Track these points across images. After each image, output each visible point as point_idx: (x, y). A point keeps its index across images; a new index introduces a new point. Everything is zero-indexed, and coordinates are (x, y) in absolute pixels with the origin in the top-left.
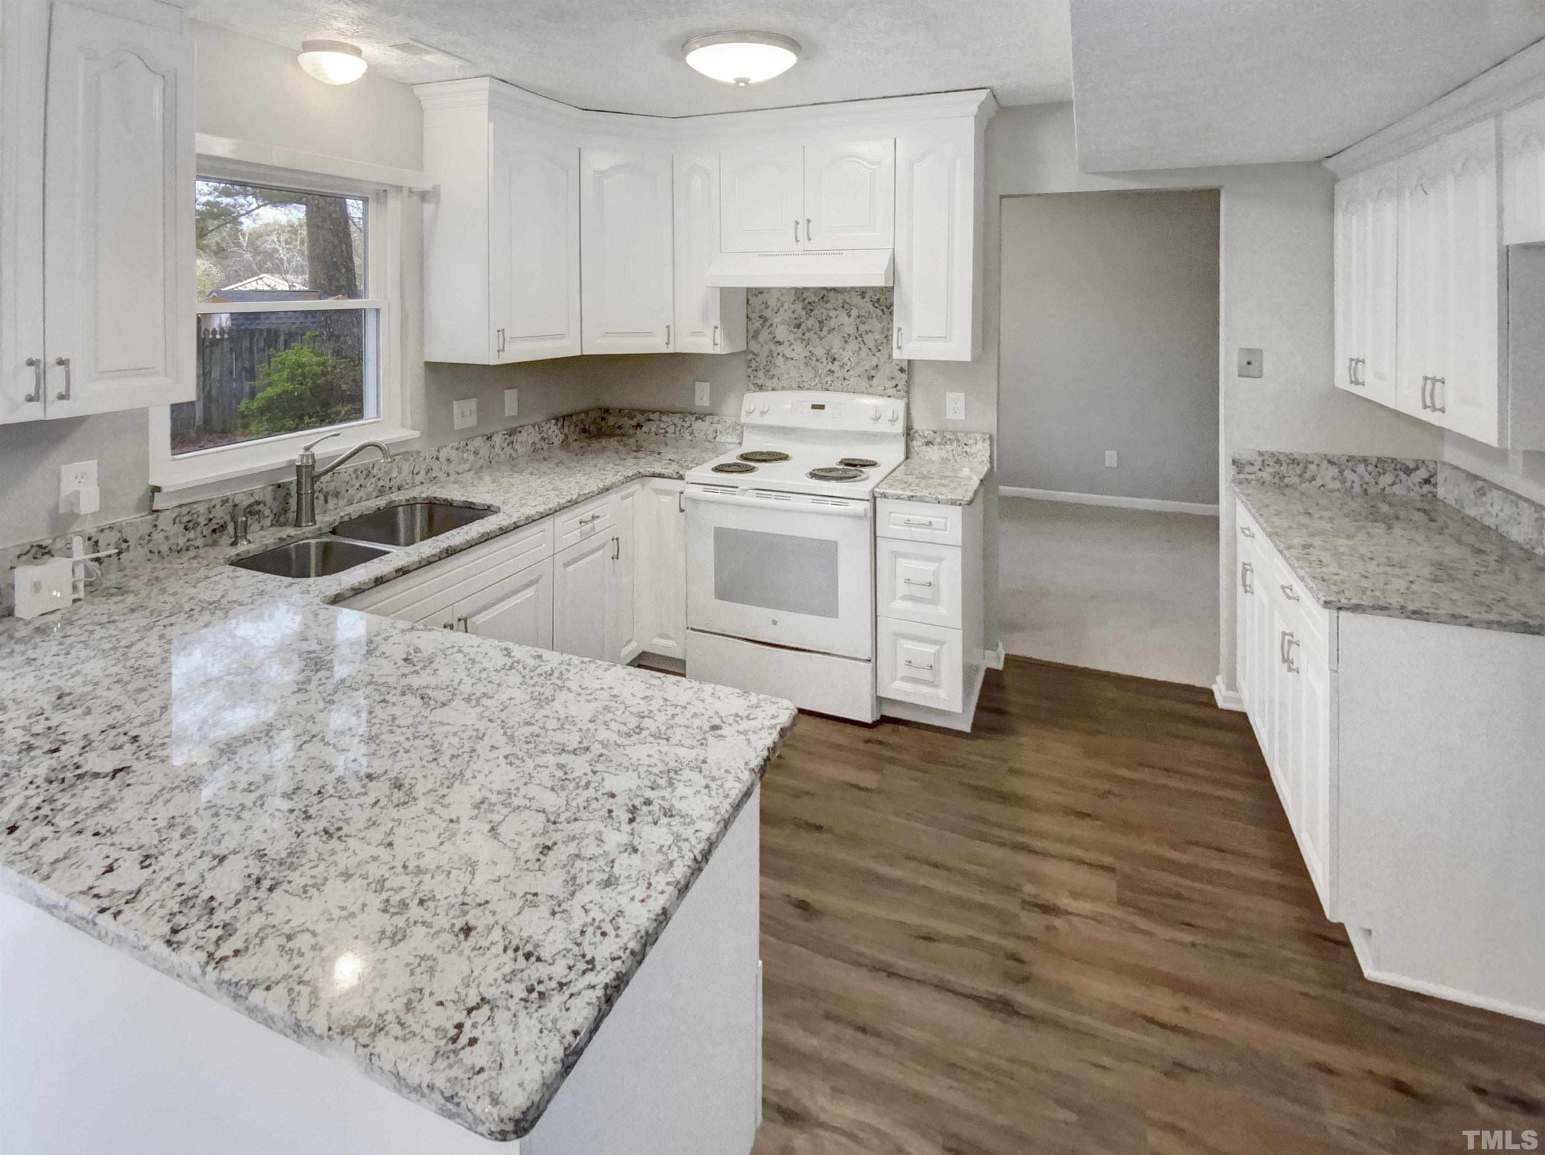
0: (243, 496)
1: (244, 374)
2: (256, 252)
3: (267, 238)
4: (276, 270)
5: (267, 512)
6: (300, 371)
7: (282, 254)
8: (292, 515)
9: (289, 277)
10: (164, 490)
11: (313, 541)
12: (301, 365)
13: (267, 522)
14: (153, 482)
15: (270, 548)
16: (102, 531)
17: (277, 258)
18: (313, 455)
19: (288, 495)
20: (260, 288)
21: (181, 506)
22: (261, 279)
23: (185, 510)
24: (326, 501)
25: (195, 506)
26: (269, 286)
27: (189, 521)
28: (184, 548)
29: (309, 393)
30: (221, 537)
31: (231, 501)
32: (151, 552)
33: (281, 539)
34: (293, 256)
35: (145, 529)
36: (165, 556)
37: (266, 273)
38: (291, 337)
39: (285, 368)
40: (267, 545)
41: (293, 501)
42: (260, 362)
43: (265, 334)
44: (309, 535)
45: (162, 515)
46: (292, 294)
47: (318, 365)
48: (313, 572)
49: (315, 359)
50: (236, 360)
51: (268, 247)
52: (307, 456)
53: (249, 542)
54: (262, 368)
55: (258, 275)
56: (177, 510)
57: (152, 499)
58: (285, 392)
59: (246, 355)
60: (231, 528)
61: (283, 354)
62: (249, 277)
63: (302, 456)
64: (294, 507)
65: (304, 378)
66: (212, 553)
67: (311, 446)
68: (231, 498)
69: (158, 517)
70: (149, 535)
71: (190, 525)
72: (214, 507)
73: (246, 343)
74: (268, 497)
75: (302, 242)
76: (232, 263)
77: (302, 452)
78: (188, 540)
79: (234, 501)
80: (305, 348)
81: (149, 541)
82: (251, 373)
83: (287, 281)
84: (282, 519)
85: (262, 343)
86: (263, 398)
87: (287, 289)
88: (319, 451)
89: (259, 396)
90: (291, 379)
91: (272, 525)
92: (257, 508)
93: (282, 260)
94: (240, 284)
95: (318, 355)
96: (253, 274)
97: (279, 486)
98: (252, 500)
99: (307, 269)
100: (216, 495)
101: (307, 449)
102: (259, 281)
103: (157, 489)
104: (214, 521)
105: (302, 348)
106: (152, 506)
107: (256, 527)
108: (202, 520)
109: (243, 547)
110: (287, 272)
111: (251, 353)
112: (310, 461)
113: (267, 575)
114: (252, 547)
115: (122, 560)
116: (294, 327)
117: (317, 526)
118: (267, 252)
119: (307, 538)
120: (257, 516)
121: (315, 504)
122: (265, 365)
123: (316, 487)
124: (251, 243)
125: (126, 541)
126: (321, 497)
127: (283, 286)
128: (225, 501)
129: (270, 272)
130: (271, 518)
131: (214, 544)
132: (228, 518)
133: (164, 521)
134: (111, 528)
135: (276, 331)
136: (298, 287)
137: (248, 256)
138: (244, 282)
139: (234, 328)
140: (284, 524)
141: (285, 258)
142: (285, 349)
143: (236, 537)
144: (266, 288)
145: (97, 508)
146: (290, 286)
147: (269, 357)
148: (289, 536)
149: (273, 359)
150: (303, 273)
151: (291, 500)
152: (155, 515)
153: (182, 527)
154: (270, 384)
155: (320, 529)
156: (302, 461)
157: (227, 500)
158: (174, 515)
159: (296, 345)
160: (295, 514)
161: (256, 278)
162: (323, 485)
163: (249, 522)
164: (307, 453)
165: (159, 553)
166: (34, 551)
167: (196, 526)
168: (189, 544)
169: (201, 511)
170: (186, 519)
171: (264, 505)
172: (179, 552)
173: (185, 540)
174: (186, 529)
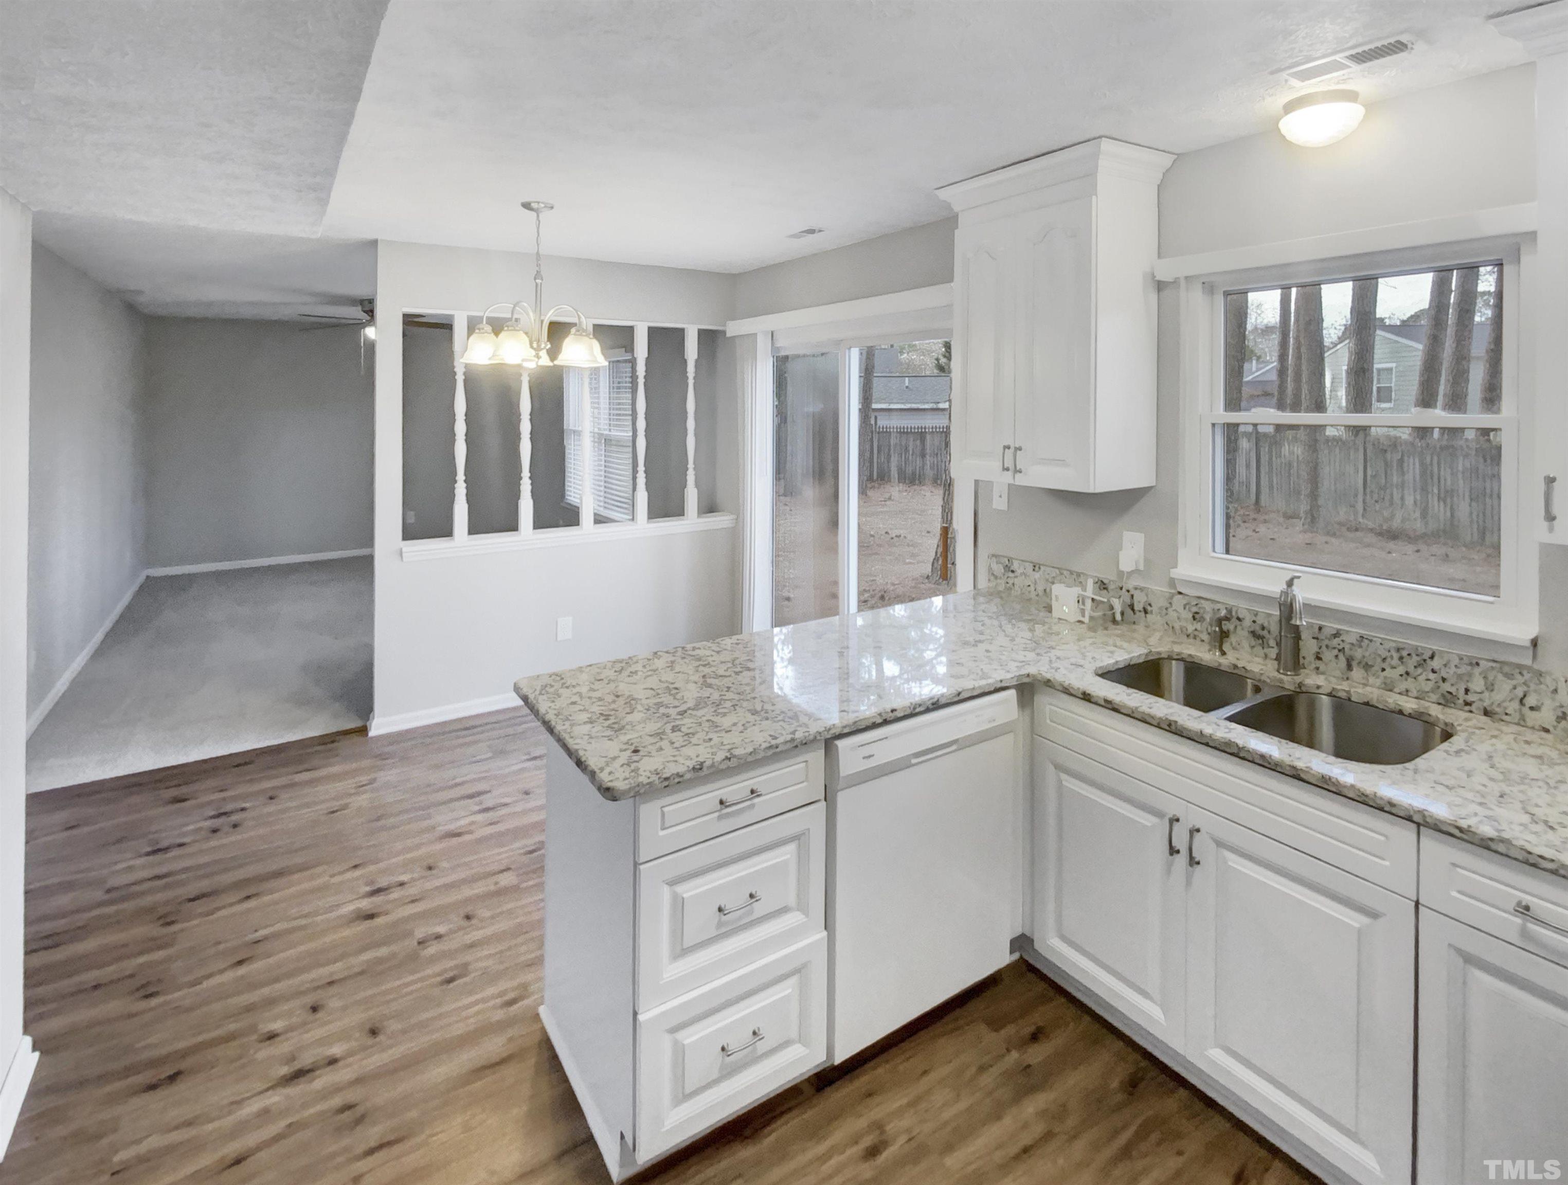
0: (1246, 614)
13: (1271, 655)
16: (1136, 589)
21: (1191, 595)
23: (1194, 601)
25: (1203, 601)
27: (1197, 613)
28: (1193, 635)
32: (1167, 624)
45: (1178, 597)
56: (1189, 599)
68: (1235, 609)
69: (1173, 598)
70: (1166, 611)
71: (1198, 617)
72: (1219, 609)
78: (1196, 630)
79: (1237, 613)
81: (1167, 614)
100: (1223, 601)
106: (1176, 587)
108: (1208, 617)
115: (1148, 620)
120: (1260, 641)
125: (1151, 606)
133: (1179, 602)
152: (1174, 595)
153: (1191, 615)
157: (1232, 609)
158: (1186, 602)
165: (1173, 628)
166: (1099, 582)
167: (1202, 619)
168: (1196, 633)
169: (1208, 609)
170: (1194, 609)
171: (1269, 632)
172: (1188, 636)
173: (1194, 628)
174: (1194, 618)
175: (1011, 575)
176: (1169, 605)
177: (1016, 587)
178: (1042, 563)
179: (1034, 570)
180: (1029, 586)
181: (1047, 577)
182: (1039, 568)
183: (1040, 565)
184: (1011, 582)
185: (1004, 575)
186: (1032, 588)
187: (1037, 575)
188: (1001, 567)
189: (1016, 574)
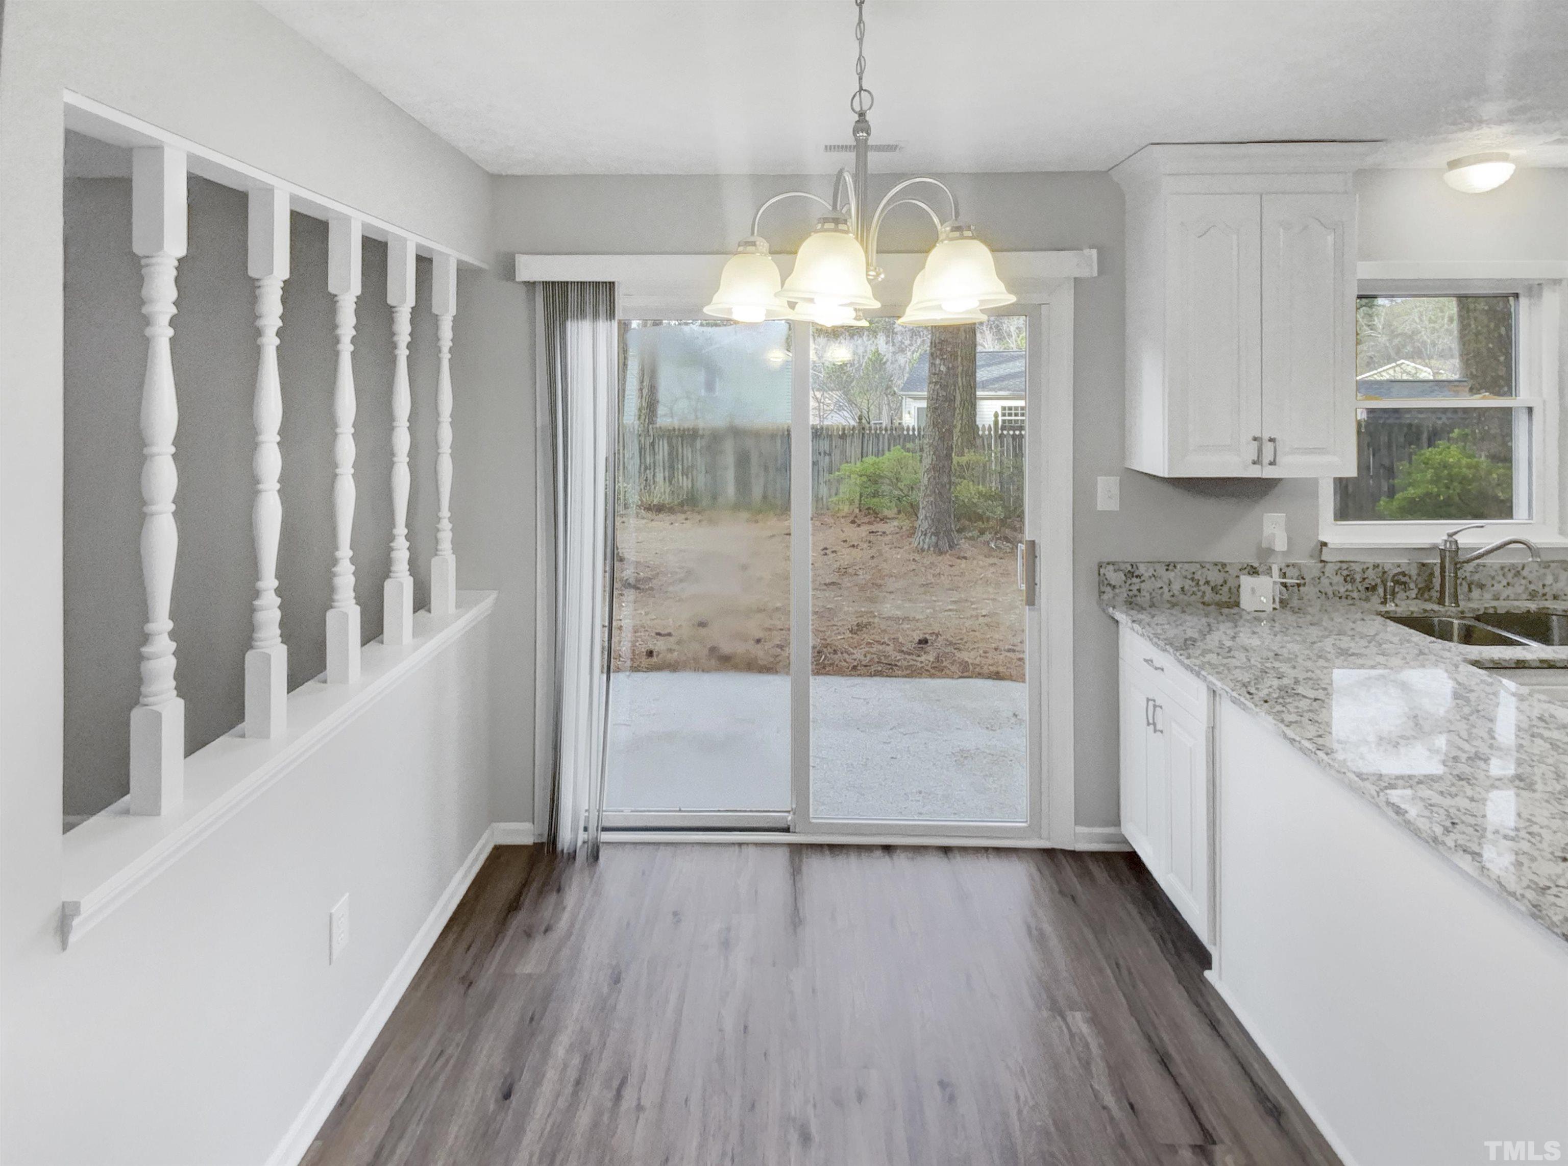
0: (1390, 566)
1: (1382, 471)
2: (1393, 334)
3: (1406, 318)
4: (1417, 355)
5: (1412, 586)
6: (1446, 472)
7: (1425, 336)
8: (1435, 595)
9: (1433, 362)
10: (1329, 546)
11: (1456, 622)
12: (1445, 466)
13: (1413, 594)
14: (1323, 538)
15: (1415, 615)
16: (1288, 566)
17: (1418, 340)
18: (1456, 542)
19: (1432, 574)
20: (1399, 377)
21: (1341, 562)
22: (1397, 365)
23: (1345, 566)
24: (1470, 590)
25: (1352, 564)
26: (1408, 373)
27: (1348, 575)
28: (1344, 596)
29: (1456, 499)
30: (1372, 595)
31: (1380, 568)
32: (1320, 591)
33: (1425, 611)
34: (1439, 337)
35: (1316, 573)
36: (1330, 597)
37: (1405, 359)
38: (1434, 437)
39: (1428, 468)
40: (1412, 613)
41: (1437, 582)
42: (1400, 460)
43: (1405, 429)
44: (1452, 614)
45: (1329, 565)
46: (1438, 385)
47: (1469, 467)
48: (1455, 637)
49: (1464, 461)
50: (1374, 455)
51: (1407, 328)
52: (1450, 542)
53: (1396, 605)
54: (1402, 466)
55: (1395, 361)
56: (1339, 564)
57: (1321, 551)
58: (1428, 494)
59: (1384, 452)
60: (1381, 590)
61: (1428, 452)
62: (1385, 364)
63: (1446, 541)
64: (1437, 587)
65: (1452, 481)
66: (1367, 606)
67: (1456, 533)
68: (1381, 565)
69: (1324, 567)
70: (1319, 579)
71: (1348, 578)
72: (1368, 568)
73: (1384, 439)
74: (1414, 572)
75: (1451, 320)
76: (1365, 348)
77: (1445, 538)
78: (1347, 591)
79: (1383, 568)
80: (1453, 447)
81: (1319, 583)
82: (1390, 472)
83: (1430, 368)
84: (1426, 596)
85: (1402, 439)
86: (1405, 498)
87: (1431, 378)
88: (1463, 540)
89: (1399, 496)
90: (1436, 480)
91: (1416, 598)
92: (1403, 579)
93: (1424, 343)
94: (1375, 372)
95: (1469, 457)
96: (1389, 359)
97: (1424, 565)
98: (1399, 570)
99: (1456, 353)
100: (1371, 560)
101: (1450, 535)
102: (1397, 369)
103: (1324, 544)
104: (1367, 581)
105: (1449, 448)
106: (1320, 557)
107: (1401, 595)
108: (1358, 577)
109: (1391, 607)
110: (1430, 357)
111: (1389, 446)
112: (1453, 547)
113: (1412, 631)
114: (1399, 610)
115: (1301, 592)
116: (1440, 422)
117: (1459, 609)
118: (1405, 334)
119: (1450, 617)
120: (1403, 587)
121: (1459, 591)
122: (1406, 463)
123: (1460, 573)
124: (1388, 325)
125: (1303, 578)
126: (1465, 587)
127: (1426, 374)
128: (1376, 566)
129: (1410, 357)
130: (1416, 591)
131: (1367, 599)
132: (1379, 581)
133: (1330, 569)
134: (1294, 565)
135: (1418, 427)
136: (1444, 376)
137: (1383, 339)
138: (1380, 370)
139: (1370, 421)
140: (1430, 600)
141: (1429, 341)
142: (1429, 446)
143: (1385, 599)
144: (1405, 377)
145: (1285, 549)
146: (1434, 375)
147: (1410, 455)
148: (1432, 610)
149: (1414, 457)
150: (1452, 357)
151: (1434, 580)
152: (1323, 564)
153: (1343, 578)
154: (1410, 484)
155: (1462, 612)
156: (1445, 545)
157: (1378, 566)
158: (1337, 568)
159: (1442, 443)
160: (1438, 594)
161: (1394, 364)
162: (1468, 574)
163: (1397, 590)
164: (1451, 539)
165: (1326, 594)
166: (1249, 567)
167: (1353, 581)
168: (1348, 593)
169: (1358, 569)
170: (1345, 573)
171: (1410, 578)
172: (1340, 598)
173: (1345, 589)
174: (1345, 581)
175: (1135, 580)
176: (1321, 574)
177: (1144, 593)
178: (1177, 560)
179: (1167, 570)
180: (1161, 588)
181: (1184, 573)
182: (1175, 567)
183: (1174, 563)
184: (1135, 588)
185: (1125, 582)
186: (1166, 589)
187: (1171, 575)
188: (1121, 575)
189: (1143, 578)
